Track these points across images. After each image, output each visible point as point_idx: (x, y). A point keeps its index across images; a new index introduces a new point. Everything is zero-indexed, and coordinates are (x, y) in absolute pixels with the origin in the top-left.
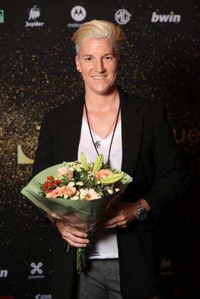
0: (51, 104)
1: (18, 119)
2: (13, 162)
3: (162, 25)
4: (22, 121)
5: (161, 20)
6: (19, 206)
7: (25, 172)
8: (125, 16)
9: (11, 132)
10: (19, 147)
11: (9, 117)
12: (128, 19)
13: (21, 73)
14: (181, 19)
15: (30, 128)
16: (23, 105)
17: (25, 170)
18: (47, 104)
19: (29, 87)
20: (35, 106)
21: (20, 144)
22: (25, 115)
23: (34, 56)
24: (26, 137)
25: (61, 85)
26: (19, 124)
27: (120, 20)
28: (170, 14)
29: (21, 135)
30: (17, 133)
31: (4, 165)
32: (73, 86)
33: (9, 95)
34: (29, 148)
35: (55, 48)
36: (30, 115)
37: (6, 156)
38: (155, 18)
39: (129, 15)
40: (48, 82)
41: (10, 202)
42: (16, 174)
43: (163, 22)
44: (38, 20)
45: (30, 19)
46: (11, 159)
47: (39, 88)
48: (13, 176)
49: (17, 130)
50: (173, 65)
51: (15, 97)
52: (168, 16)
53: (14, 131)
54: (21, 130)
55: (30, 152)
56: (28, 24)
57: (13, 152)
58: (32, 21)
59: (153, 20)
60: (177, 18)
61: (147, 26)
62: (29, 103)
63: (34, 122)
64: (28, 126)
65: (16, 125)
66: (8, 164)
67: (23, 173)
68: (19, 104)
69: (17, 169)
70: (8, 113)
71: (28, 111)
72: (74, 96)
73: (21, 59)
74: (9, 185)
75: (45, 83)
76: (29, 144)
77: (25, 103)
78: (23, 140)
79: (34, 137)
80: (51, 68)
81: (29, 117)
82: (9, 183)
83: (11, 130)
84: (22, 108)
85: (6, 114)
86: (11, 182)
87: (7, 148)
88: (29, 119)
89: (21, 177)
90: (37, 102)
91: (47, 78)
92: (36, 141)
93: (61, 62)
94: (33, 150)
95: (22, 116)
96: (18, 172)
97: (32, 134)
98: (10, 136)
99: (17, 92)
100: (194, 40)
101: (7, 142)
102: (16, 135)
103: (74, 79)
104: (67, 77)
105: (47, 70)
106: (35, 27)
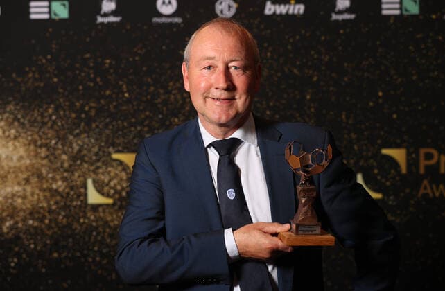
0: (131, 125)
2: (82, 201)
3: (279, 19)
4: (93, 147)
5: (278, 12)
6: (90, 260)
8: (230, 7)
9: (79, 162)
10: (90, 182)
11: (76, 142)
12: (233, 11)
14: (306, 10)
15: (104, 156)
16: (94, 126)
17: (98, 212)
18: (125, 124)
19: (102, 102)
20: (110, 127)
21: (90, 177)
22: (97, 140)
23: (108, 61)
24: (98, 168)
25: (144, 99)
26: (89, 151)
27: (222, 12)
28: (289, 3)
29: (92, 164)
30: (86, 162)
31: (69, 206)
32: (159, 100)
33: (74, 112)
34: (103, 182)
35: (135, 50)
36: (104, 139)
37: (72, 193)
38: (270, 9)
39: (235, 6)
40: (126, 95)
42: (85, 217)
43: (281, 15)
44: (114, 13)
45: (102, 12)
46: (79, 196)
48: (82, 220)
49: (86, 159)
50: (295, 71)
51: (83, 116)
52: (287, 6)
53: (83, 161)
54: (91, 159)
55: (103, 189)
56: (100, 20)
57: (82, 187)
58: (106, 15)
59: (267, 12)
60: (299, 9)
61: (259, 19)
62: (103, 124)
63: (108, 147)
64: (101, 153)
65: (85, 152)
66: (75, 203)
67: (95, 217)
68: (88, 124)
69: (87, 211)
70: (75, 136)
71: (100, 134)
72: (162, 113)
73: (92, 65)
74: (77, 231)
75: (124, 96)
76: (103, 177)
77: (97, 123)
78: (95, 172)
79: (109, 169)
80: (130, 77)
81: (102, 141)
82: (76, 229)
83: (78, 159)
84: (94, 130)
85: (71, 137)
86: (79, 228)
87: (74, 183)
88: (103, 144)
89: (93, 221)
90: (112, 121)
91: (125, 90)
92: (112, 174)
93: (144, 69)
94: (107, 185)
95: (93, 141)
96: (89, 215)
97: (106, 164)
98: (76, 168)
99: (87, 109)
100: (323, 38)
101: (73, 175)
102: (86, 165)
103: (162, 91)
104: (152, 88)
105: (125, 80)
106: (109, 23)
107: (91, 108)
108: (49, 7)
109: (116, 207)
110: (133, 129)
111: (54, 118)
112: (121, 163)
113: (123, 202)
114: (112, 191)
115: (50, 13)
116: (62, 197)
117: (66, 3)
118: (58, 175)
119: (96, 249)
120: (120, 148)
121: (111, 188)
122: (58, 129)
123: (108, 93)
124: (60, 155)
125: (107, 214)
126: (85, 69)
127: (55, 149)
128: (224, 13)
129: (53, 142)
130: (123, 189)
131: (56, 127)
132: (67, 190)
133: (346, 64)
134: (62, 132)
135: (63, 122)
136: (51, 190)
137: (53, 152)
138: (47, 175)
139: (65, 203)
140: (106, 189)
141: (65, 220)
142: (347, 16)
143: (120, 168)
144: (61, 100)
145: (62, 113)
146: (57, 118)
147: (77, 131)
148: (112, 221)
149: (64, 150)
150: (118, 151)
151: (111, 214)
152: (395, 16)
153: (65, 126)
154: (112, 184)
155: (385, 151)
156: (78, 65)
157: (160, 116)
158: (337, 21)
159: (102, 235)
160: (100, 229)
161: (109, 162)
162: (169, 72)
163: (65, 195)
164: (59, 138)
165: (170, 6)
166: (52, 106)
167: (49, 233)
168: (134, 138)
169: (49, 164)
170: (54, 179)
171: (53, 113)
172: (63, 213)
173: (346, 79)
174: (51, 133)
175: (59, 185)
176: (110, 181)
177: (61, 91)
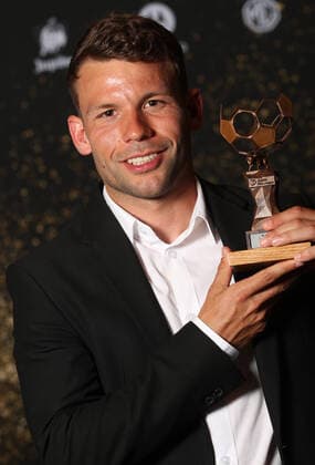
19: (66, 212)
27: (256, 22)
51: (36, 243)
56: (41, 66)
58: (50, 56)
107: (47, 227)
123: (74, 195)
126: (27, 158)
156: (13, 153)
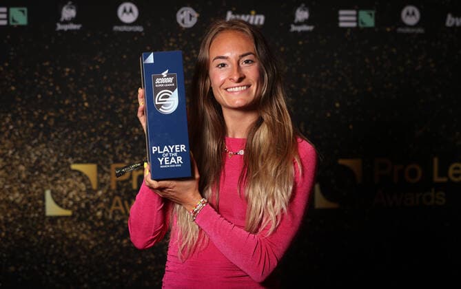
0: (91, 135)
1: (46, 155)
2: (39, 213)
4: (52, 157)
6: (48, 273)
7: (56, 227)
8: (191, 16)
9: (37, 173)
10: (48, 194)
11: (34, 152)
12: (194, 20)
13: (51, 93)
14: (266, 21)
15: (63, 166)
16: (53, 135)
17: (56, 224)
18: (85, 134)
19: (62, 111)
20: (70, 137)
21: (49, 188)
22: (55, 150)
23: (68, 70)
24: (57, 179)
25: (104, 108)
26: (48, 162)
27: (183, 22)
28: (250, 14)
29: (50, 175)
30: (45, 173)
31: (27, 218)
32: (120, 110)
33: (33, 122)
34: (62, 194)
35: (96, 58)
36: (63, 150)
37: (30, 204)
39: (196, 15)
40: (86, 104)
41: (36, 268)
42: (43, 229)
44: (74, 21)
45: (62, 19)
46: (37, 208)
47: (74, 113)
48: (40, 233)
49: (45, 170)
51: (42, 125)
52: (248, 17)
53: (41, 171)
54: (49, 169)
55: (61, 201)
56: (60, 27)
57: (40, 199)
58: (66, 22)
60: (259, 20)
62: (62, 133)
63: (67, 158)
64: (59, 164)
65: (43, 162)
66: (32, 215)
67: (54, 229)
68: (47, 134)
69: (45, 223)
70: (33, 147)
71: (59, 144)
72: (122, 123)
73: (51, 73)
74: (34, 244)
75: (83, 105)
76: (62, 189)
77: (56, 133)
78: (53, 183)
79: (69, 180)
80: (90, 86)
81: (61, 152)
82: (33, 242)
83: (36, 170)
84: (52, 140)
85: (29, 148)
86: (36, 241)
87: (31, 195)
88: (62, 154)
89: (51, 233)
90: (72, 131)
91: (85, 99)
92: (71, 185)
93: (105, 77)
94: (66, 196)
95: (52, 151)
96: (47, 227)
97: (65, 174)
98: (35, 178)
99: (45, 118)
100: (282, 49)
101: (31, 186)
102: (44, 177)
103: (122, 101)
104: (113, 97)
105: (85, 88)
106: (69, 30)
107: (49, 117)
108: (8, 13)
109: (75, 219)
110: (92, 139)
111: (11, 127)
112: (80, 173)
113: (82, 213)
114: (71, 203)
115: (8, 19)
116: (19, 209)
117: (25, 9)
118: (15, 186)
119: (54, 262)
120: (80, 159)
121: (70, 199)
122: (15, 138)
124: (17, 165)
125: (66, 226)
126: (44, 77)
127: (11, 159)
128: (185, 22)
129: (11, 152)
130: (82, 200)
131: (13, 137)
132: (24, 202)
133: (304, 75)
134: (20, 142)
135: (21, 132)
136: (7, 202)
137: (9, 163)
138: (4, 187)
139: (22, 214)
140: (65, 201)
141: (22, 233)
142: (306, 28)
143: (79, 179)
144: (19, 109)
145: (19, 122)
146: (14, 128)
147: (36, 141)
148: (71, 233)
149: (21, 161)
150: (78, 162)
151: (70, 226)
152: (351, 28)
153: (23, 136)
154: (71, 195)
155: (341, 162)
156: (36, 73)
157: (121, 126)
158: (296, 32)
159: (60, 247)
160: (59, 242)
161: (68, 173)
162: (130, 81)
163: (22, 207)
164: (16, 148)
165: (131, 14)
166: (9, 115)
167: (6, 246)
168: (93, 149)
169: (6, 175)
170: (10, 190)
171: (10, 122)
172: (20, 226)
173: (304, 90)
174: (8, 143)
175: (17, 197)
176: (68, 192)
177: (19, 99)
